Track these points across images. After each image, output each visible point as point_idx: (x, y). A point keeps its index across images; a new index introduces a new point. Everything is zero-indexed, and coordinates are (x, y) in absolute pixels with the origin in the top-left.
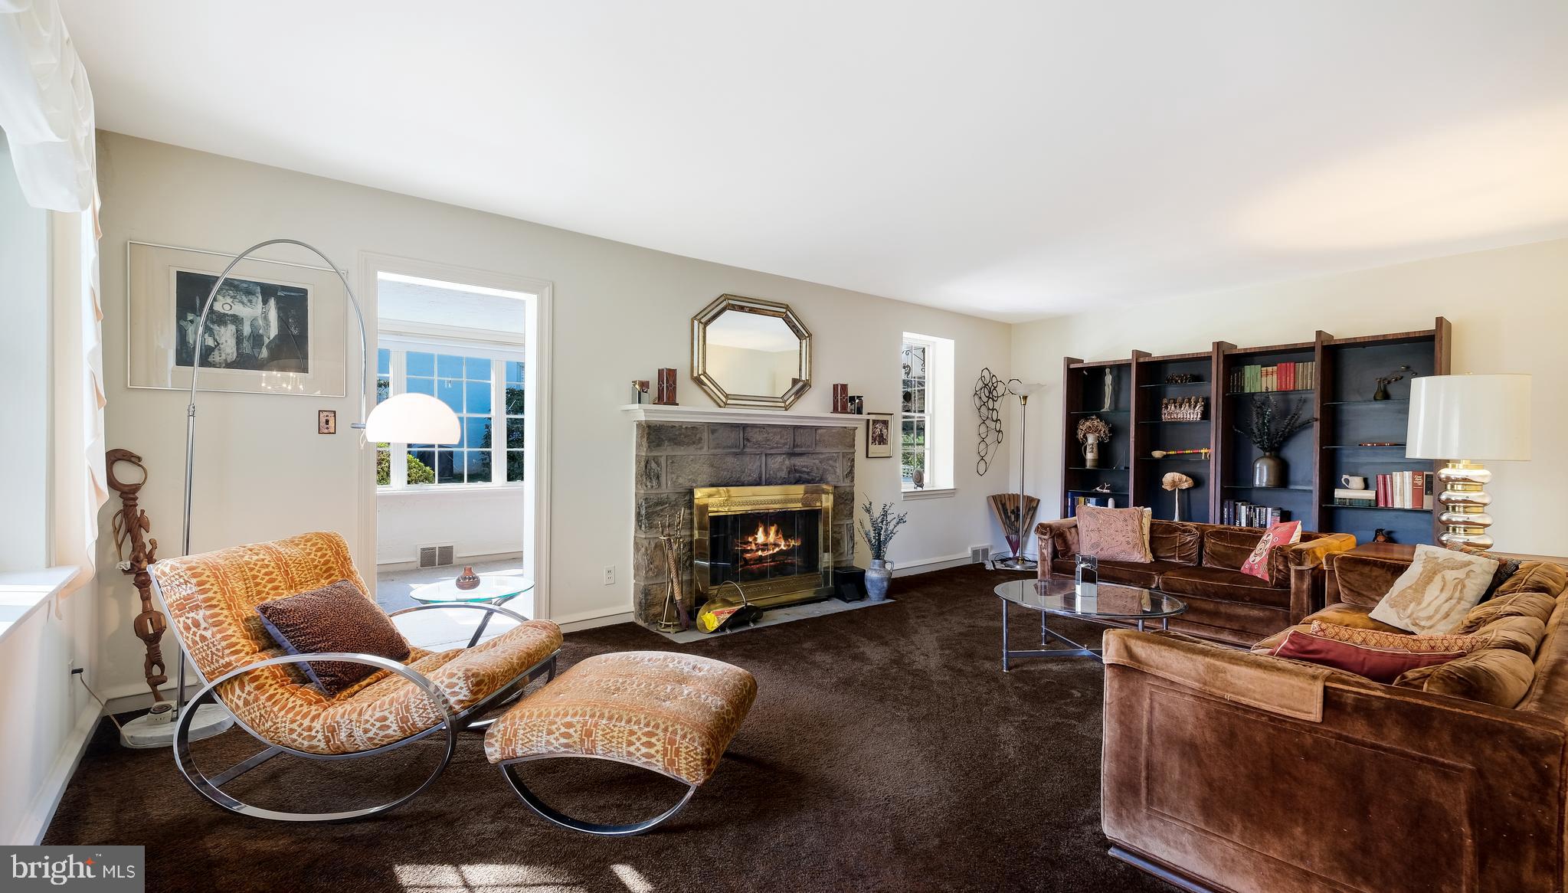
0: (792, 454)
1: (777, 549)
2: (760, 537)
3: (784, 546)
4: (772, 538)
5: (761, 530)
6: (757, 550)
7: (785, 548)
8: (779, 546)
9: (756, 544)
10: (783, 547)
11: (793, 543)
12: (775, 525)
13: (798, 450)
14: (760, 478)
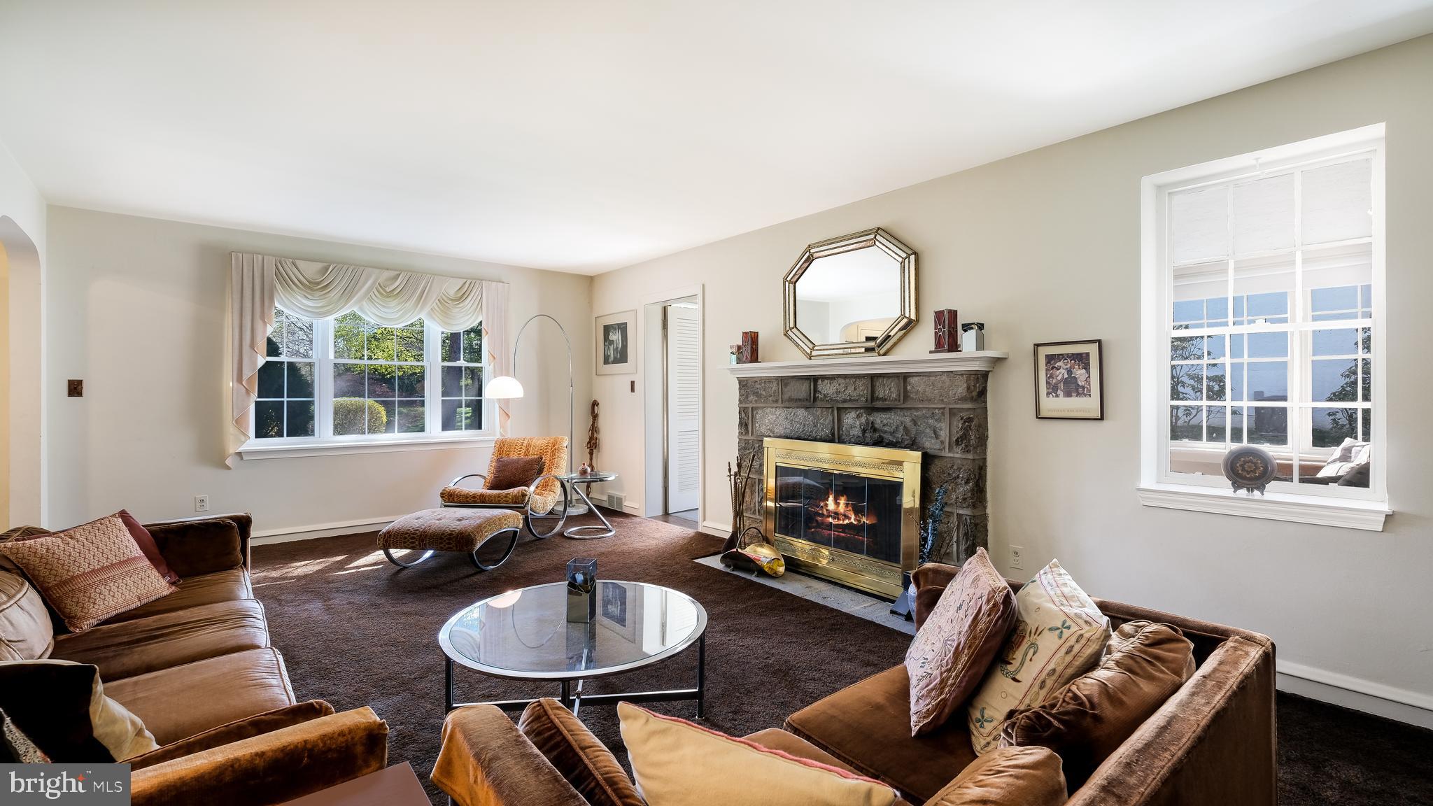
0: (871, 410)
1: (847, 522)
2: (831, 505)
3: (855, 520)
4: (842, 509)
5: (831, 498)
6: (829, 516)
7: (855, 523)
8: (849, 518)
9: (827, 510)
10: (852, 520)
11: (864, 520)
12: (845, 496)
13: (878, 404)
14: (833, 434)
